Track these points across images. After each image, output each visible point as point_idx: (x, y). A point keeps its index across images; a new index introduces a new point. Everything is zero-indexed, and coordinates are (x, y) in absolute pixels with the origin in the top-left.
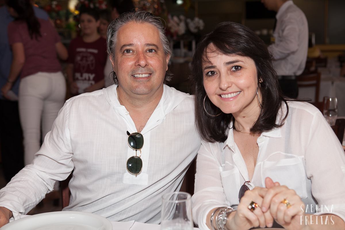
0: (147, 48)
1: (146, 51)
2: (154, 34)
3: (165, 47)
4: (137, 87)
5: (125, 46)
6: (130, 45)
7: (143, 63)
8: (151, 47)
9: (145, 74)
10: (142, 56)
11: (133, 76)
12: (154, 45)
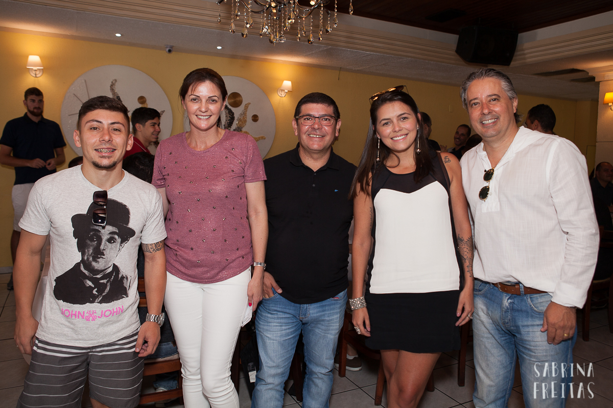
0: (489, 99)
1: (490, 101)
2: (494, 85)
3: (509, 94)
4: (485, 131)
5: (471, 100)
6: (475, 99)
7: (486, 111)
8: (494, 97)
9: (491, 119)
10: (485, 106)
11: (481, 122)
12: (495, 95)
